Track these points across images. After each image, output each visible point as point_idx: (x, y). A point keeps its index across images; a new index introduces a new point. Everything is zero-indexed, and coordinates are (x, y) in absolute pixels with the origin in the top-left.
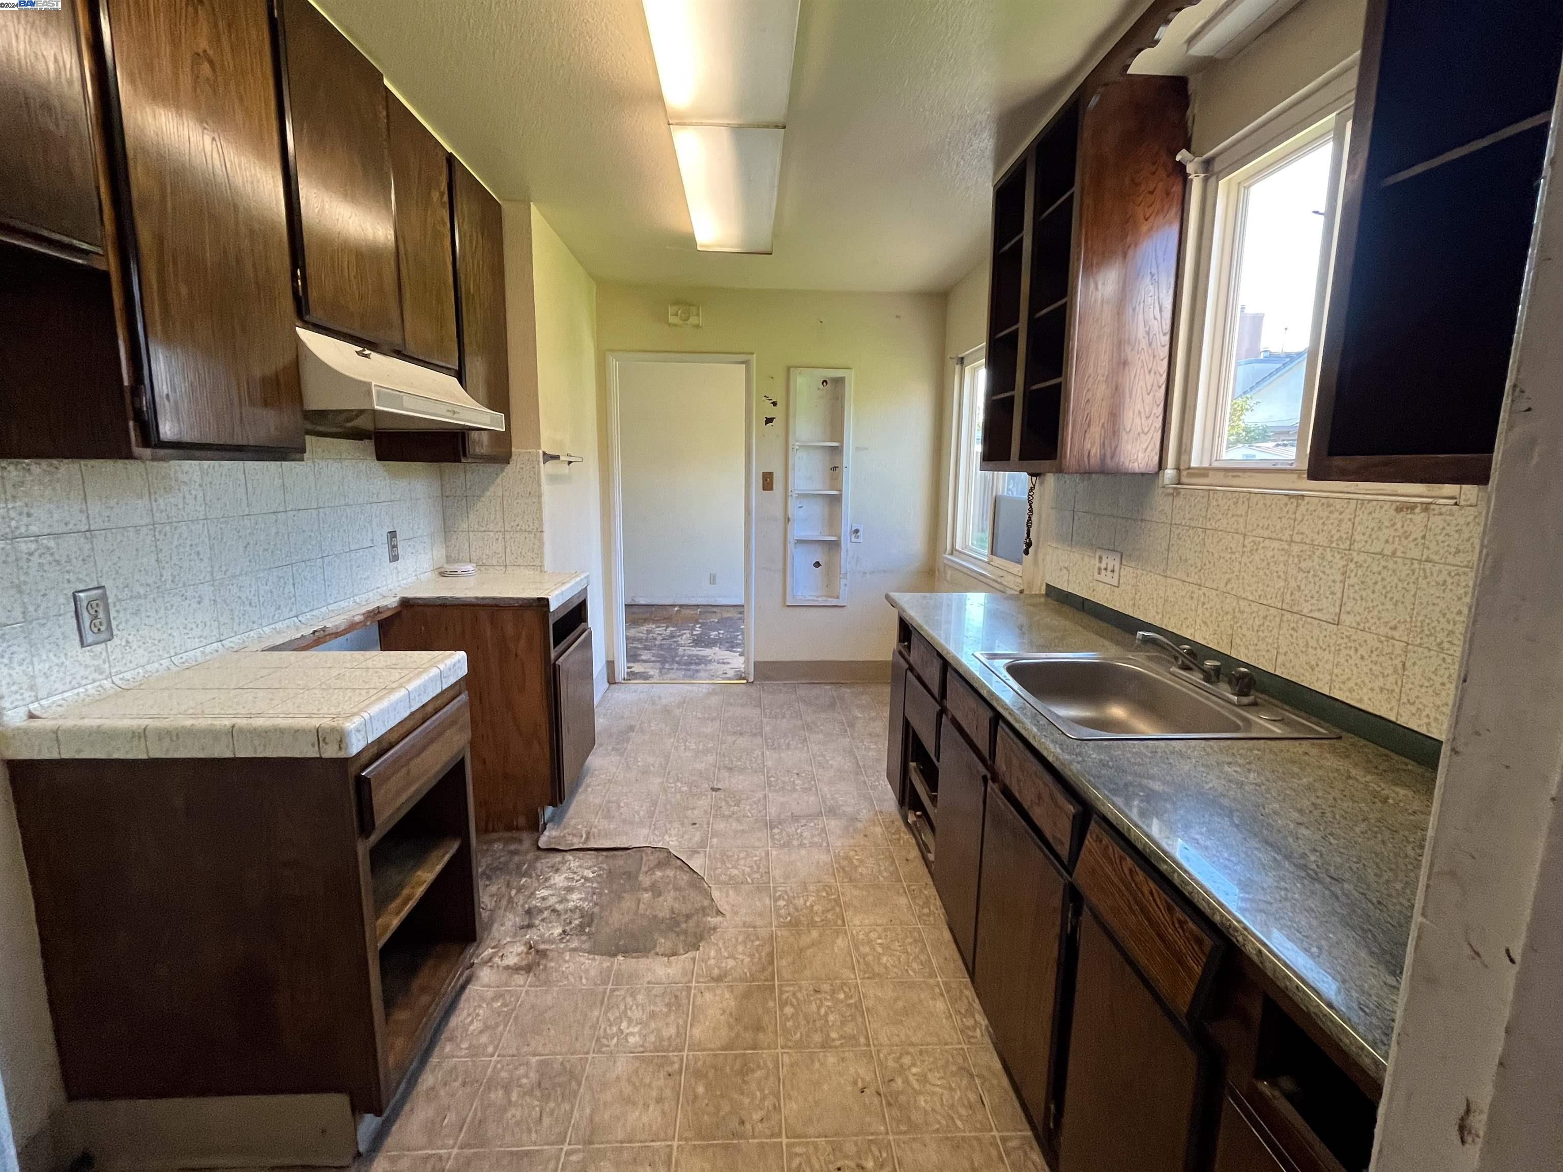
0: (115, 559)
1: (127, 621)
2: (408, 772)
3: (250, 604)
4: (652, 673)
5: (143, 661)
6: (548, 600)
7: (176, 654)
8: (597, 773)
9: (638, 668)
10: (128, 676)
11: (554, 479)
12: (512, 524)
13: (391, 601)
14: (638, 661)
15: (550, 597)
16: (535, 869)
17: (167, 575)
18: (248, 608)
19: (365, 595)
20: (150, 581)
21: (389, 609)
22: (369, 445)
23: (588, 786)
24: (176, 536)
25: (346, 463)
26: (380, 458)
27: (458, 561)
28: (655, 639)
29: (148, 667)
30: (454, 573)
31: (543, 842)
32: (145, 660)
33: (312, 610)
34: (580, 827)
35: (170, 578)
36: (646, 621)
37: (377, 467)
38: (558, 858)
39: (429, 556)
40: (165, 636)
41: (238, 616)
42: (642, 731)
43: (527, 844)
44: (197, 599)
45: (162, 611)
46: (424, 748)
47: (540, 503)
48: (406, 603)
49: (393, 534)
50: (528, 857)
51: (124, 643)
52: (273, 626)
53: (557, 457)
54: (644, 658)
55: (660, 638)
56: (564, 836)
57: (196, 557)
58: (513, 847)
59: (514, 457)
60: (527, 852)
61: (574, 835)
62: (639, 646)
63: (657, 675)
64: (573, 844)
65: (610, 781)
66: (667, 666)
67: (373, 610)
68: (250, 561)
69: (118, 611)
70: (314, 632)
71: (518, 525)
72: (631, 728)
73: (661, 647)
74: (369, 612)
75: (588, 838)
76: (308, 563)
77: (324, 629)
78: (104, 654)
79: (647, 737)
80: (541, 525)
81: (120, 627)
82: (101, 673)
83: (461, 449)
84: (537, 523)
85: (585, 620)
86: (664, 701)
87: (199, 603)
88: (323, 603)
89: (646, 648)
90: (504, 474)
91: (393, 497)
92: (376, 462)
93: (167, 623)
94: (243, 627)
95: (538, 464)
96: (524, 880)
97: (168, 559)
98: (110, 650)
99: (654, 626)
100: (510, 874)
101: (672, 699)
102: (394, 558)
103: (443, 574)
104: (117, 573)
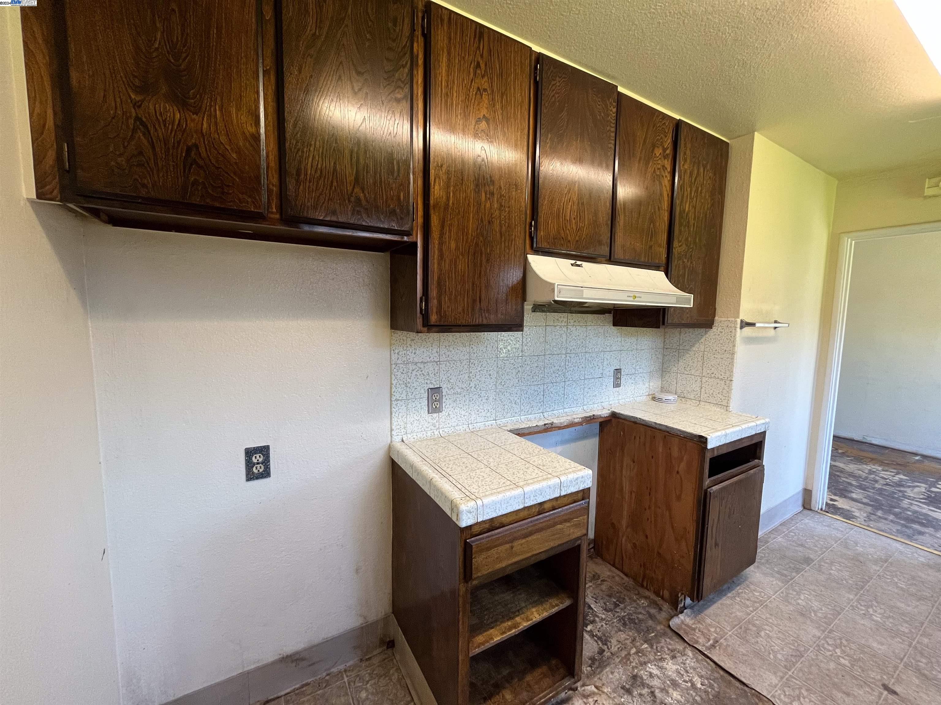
0: (449, 375)
1: (450, 404)
2: (512, 547)
3: (515, 403)
4: (857, 514)
5: (454, 424)
6: (706, 439)
7: (471, 423)
8: (752, 587)
9: (841, 503)
10: (446, 430)
11: (749, 340)
12: (708, 371)
13: (605, 413)
14: (845, 497)
15: (708, 437)
16: (659, 642)
17: (472, 385)
18: (514, 405)
19: (592, 406)
20: (463, 387)
21: (601, 417)
22: (609, 317)
23: (738, 594)
24: (480, 366)
25: (589, 328)
26: (615, 324)
27: (668, 392)
28: (876, 481)
29: (457, 428)
30: (660, 400)
31: (675, 622)
32: (456, 424)
33: (553, 411)
34: (713, 630)
35: (474, 386)
36: (873, 460)
37: (615, 329)
38: (680, 646)
39: (647, 385)
40: (467, 414)
41: (507, 408)
42: (820, 570)
43: (662, 616)
44: (486, 398)
45: (468, 401)
46: (531, 534)
47: (733, 359)
48: (614, 415)
49: (618, 371)
50: (658, 628)
51: (447, 415)
52: (527, 416)
53: (753, 325)
54: (854, 496)
55: (882, 482)
56: (694, 629)
57: (489, 377)
58: (653, 611)
59: (716, 324)
60: (660, 623)
61: (703, 633)
62: (854, 483)
63: (861, 520)
64: (697, 642)
65: (761, 603)
66: (879, 513)
67: (590, 417)
68: (518, 381)
69: (446, 399)
70: (545, 425)
71: (713, 373)
72: (808, 561)
73: (880, 491)
74: (586, 417)
75: (713, 646)
76: (555, 384)
77: (552, 424)
78: (437, 418)
79: (822, 578)
80: (731, 376)
81: (446, 407)
82: (435, 427)
83: (661, 319)
84: (728, 374)
85: (759, 457)
86: (860, 549)
87: (487, 399)
88: (561, 407)
89: (861, 487)
90: (707, 336)
91: (622, 348)
92: (612, 327)
93: (469, 408)
94: (509, 415)
95: (735, 330)
96: (646, 646)
97: (474, 377)
98: (440, 416)
99: (880, 468)
100: (639, 632)
101: (872, 550)
102: (617, 385)
103: (654, 399)
104: (449, 381)
